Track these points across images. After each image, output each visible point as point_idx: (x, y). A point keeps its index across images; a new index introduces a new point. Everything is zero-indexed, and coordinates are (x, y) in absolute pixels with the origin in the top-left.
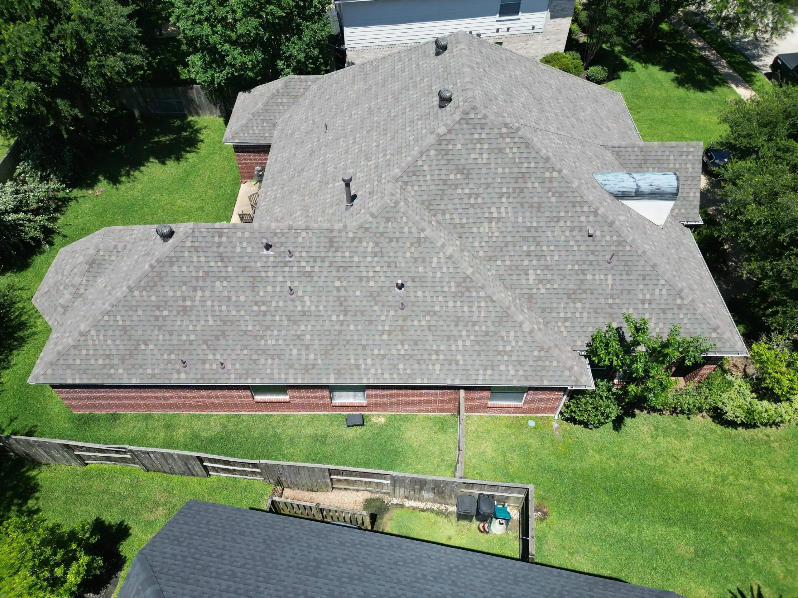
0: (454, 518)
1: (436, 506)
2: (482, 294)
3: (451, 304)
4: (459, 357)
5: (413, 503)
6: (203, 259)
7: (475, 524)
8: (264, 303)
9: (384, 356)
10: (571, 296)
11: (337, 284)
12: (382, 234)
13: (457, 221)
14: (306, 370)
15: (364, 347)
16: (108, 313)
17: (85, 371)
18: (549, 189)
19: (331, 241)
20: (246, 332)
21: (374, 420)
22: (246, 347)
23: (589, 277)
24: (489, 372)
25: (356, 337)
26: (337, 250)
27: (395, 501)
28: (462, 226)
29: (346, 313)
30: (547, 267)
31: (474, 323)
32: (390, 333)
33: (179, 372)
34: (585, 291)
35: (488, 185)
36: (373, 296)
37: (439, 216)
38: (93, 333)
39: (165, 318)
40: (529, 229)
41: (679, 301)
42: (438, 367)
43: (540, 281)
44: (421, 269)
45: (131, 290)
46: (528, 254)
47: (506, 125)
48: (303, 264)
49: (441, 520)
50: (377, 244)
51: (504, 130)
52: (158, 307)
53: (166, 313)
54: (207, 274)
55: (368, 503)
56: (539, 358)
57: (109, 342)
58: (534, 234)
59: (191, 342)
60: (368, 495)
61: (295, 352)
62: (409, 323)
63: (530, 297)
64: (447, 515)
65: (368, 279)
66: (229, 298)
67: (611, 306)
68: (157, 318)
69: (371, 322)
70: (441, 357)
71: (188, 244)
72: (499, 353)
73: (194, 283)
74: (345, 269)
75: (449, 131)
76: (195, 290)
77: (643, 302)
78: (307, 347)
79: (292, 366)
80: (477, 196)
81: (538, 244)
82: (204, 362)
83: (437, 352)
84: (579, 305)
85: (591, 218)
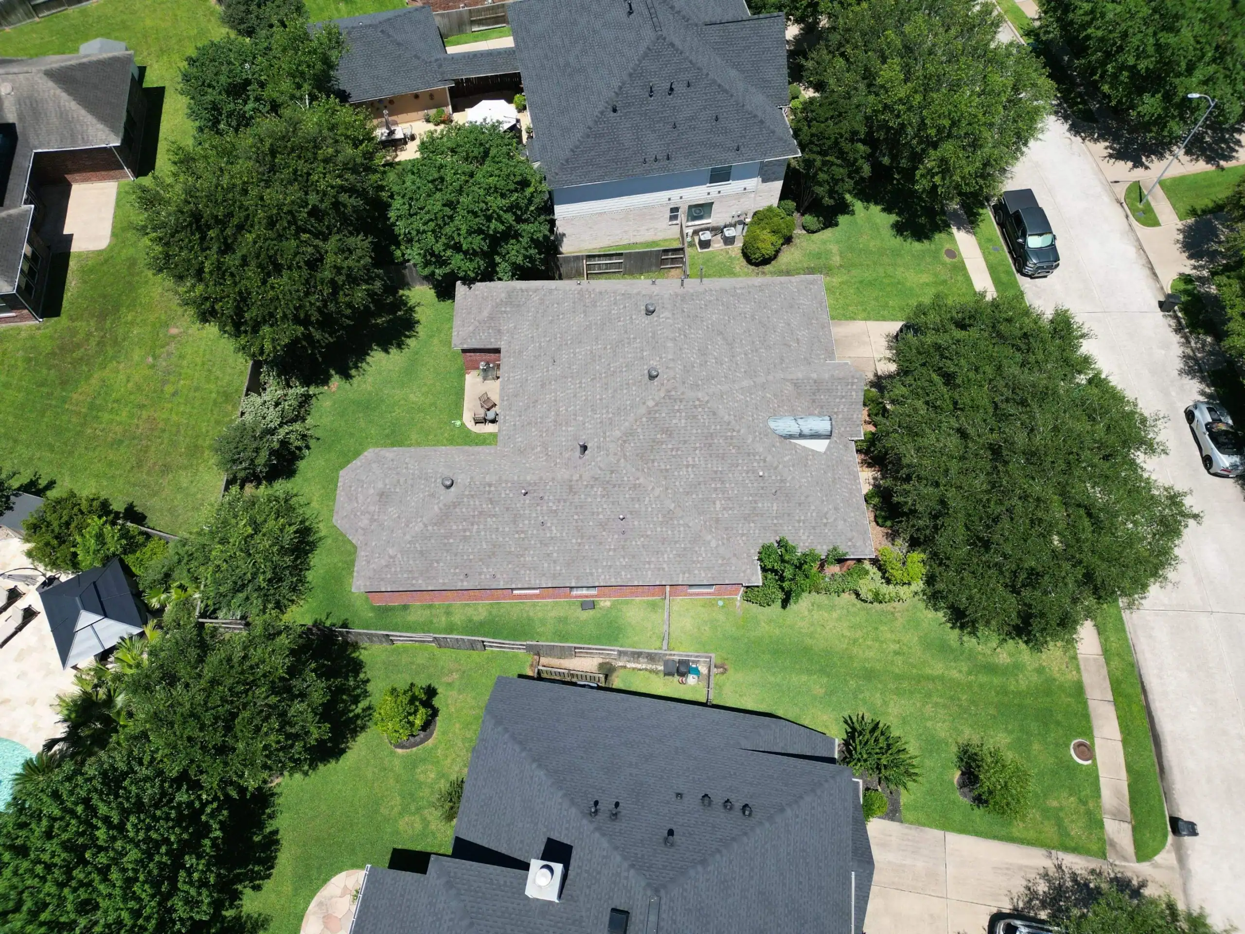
0: (662, 675)
1: (649, 667)
2: (681, 522)
3: (659, 529)
4: (665, 566)
5: (633, 665)
6: (477, 503)
7: (677, 678)
8: (522, 532)
9: (610, 567)
10: (747, 518)
11: (576, 517)
12: (608, 482)
13: (663, 467)
14: (554, 577)
15: (596, 561)
16: (409, 542)
17: (394, 582)
18: (731, 444)
19: (571, 488)
20: (510, 552)
21: (602, 604)
22: (509, 563)
23: (760, 505)
24: (687, 575)
25: (590, 554)
26: (575, 493)
27: (620, 664)
28: (667, 470)
29: (582, 538)
30: (729, 499)
31: (676, 542)
32: (615, 550)
33: (462, 581)
34: (757, 515)
35: (685, 442)
36: (603, 525)
37: (650, 464)
38: (399, 556)
39: (451, 545)
40: (716, 472)
41: (825, 521)
42: (649, 573)
43: (724, 509)
44: (637, 506)
45: (426, 526)
46: (716, 489)
47: (698, 399)
48: (551, 504)
49: (653, 676)
50: (604, 489)
51: (697, 403)
52: (445, 537)
53: (451, 541)
54: (481, 513)
55: (601, 666)
56: (722, 565)
57: (411, 562)
58: (719, 475)
59: (471, 560)
60: (601, 661)
61: (546, 565)
62: (628, 543)
63: (717, 520)
64: (657, 672)
65: (598, 514)
66: (497, 529)
67: (775, 525)
68: (445, 545)
69: (601, 543)
70: (652, 566)
71: (467, 493)
72: (694, 562)
73: (471, 519)
74: (581, 507)
75: (657, 405)
76: (472, 525)
77: (799, 521)
78: (555, 562)
79: (544, 575)
80: (678, 449)
81: (723, 482)
82: (480, 574)
83: (649, 563)
84: (752, 525)
85: (762, 464)
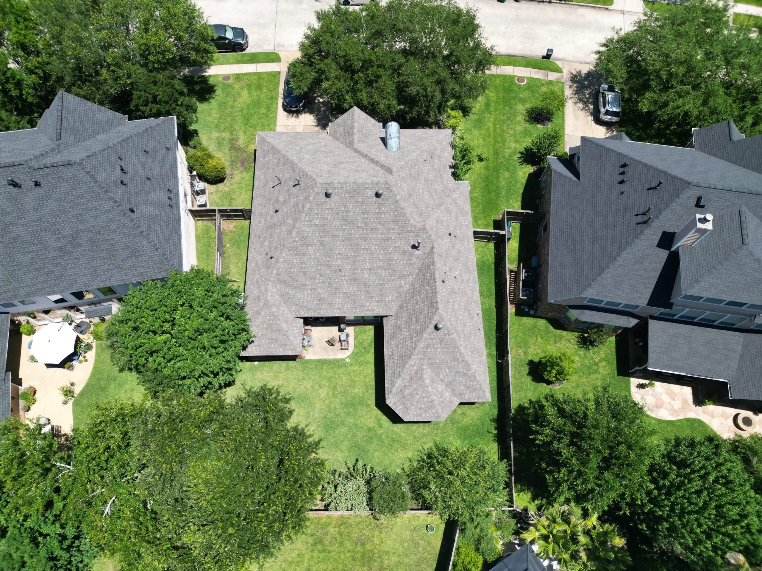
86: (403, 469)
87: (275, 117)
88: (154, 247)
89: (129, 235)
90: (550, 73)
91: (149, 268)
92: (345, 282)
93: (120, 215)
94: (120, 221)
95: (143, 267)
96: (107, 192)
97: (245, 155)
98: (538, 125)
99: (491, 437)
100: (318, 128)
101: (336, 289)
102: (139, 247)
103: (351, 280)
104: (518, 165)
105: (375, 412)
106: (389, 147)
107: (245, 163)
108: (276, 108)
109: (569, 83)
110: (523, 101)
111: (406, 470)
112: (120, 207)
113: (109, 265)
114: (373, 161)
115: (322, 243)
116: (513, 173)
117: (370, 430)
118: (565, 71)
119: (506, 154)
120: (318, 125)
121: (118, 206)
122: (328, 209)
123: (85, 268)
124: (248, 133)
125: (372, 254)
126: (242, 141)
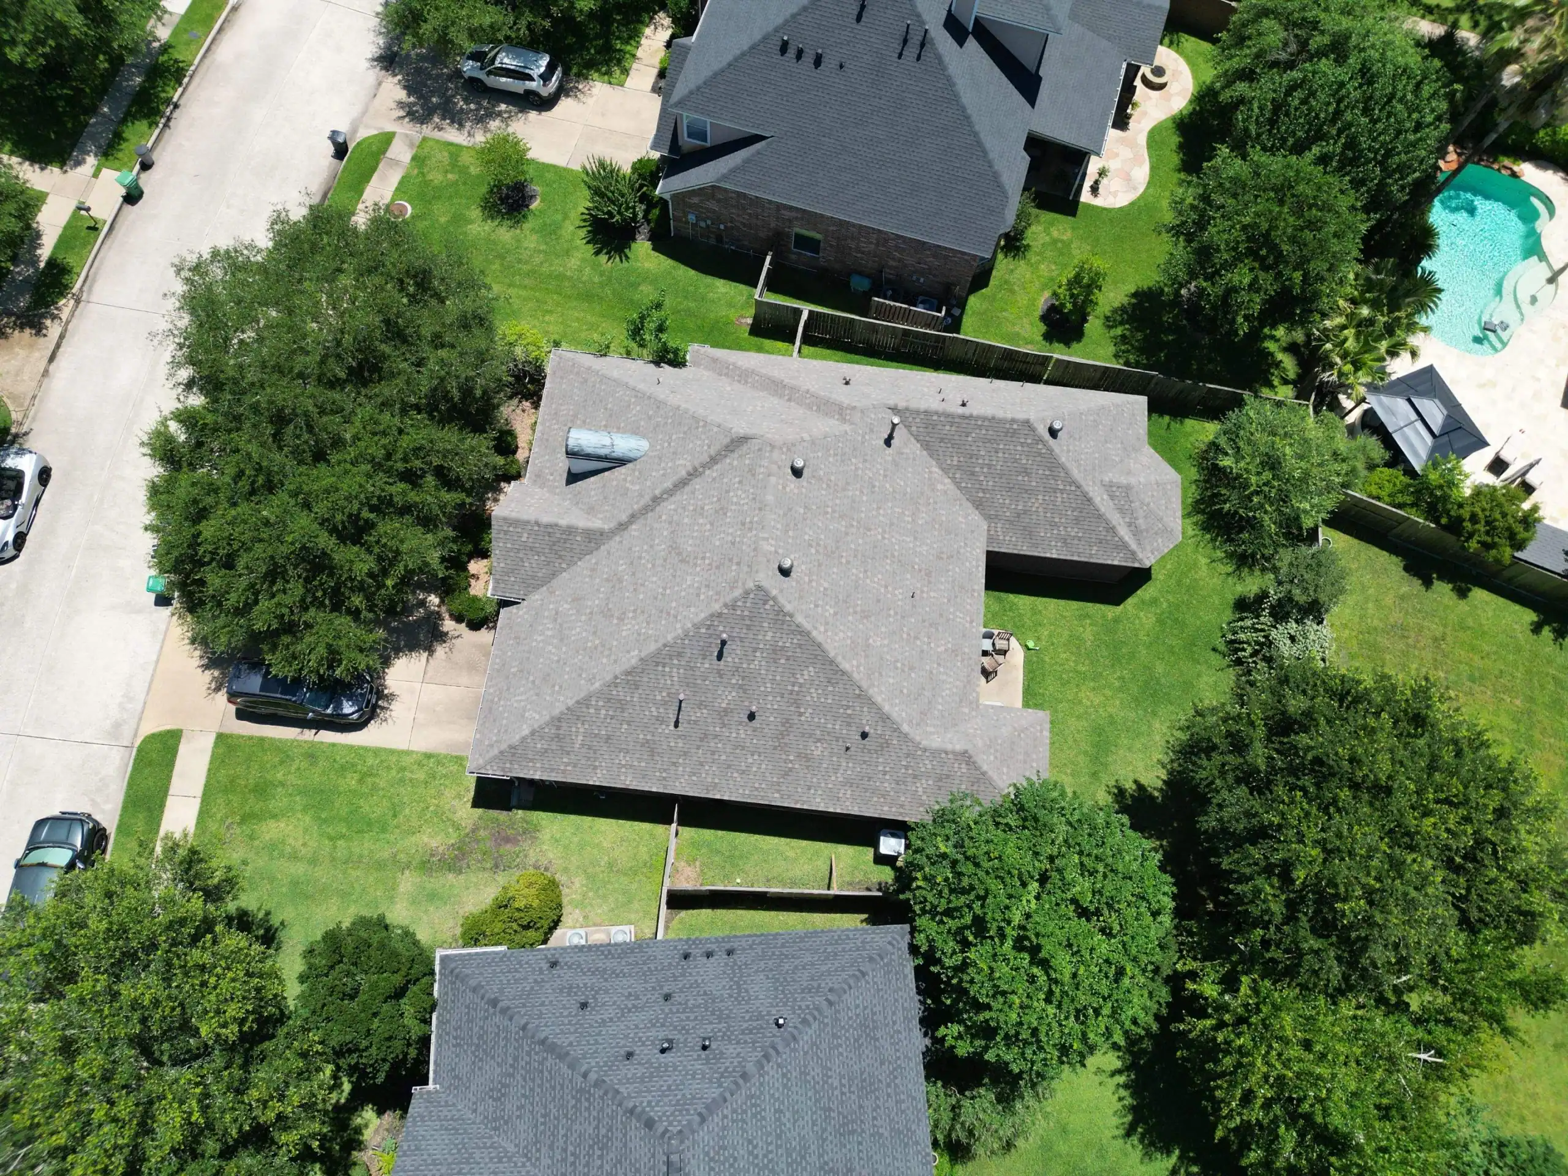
86: (1228, 574)
87: (376, 752)
88: (858, 979)
89: (834, 1036)
90: (389, 154)
91: (896, 1000)
92: (932, 594)
93: (794, 1050)
94: (806, 1053)
95: (894, 1013)
96: (745, 1076)
97: (482, 833)
98: (533, 206)
99: (1175, 426)
100: (440, 650)
101: (941, 615)
102: (857, 1015)
103: (930, 582)
104: (625, 264)
105: (1129, 608)
106: (632, 455)
107: (510, 832)
108: (351, 748)
109: (427, 130)
110: (458, 219)
111: (1230, 570)
112: (780, 1049)
113: (889, 1095)
114: (682, 484)
115: (866, 616)
116: (646, 277)
117: (1160, 622)
118: (390, 127)
119: (596, 279)
120: (430, 650)
121: (778, 1052)
122: (810, 581)
123: (894, 1158)
124: (415, 823)
125: (892, 524)
126: (434, 840)
